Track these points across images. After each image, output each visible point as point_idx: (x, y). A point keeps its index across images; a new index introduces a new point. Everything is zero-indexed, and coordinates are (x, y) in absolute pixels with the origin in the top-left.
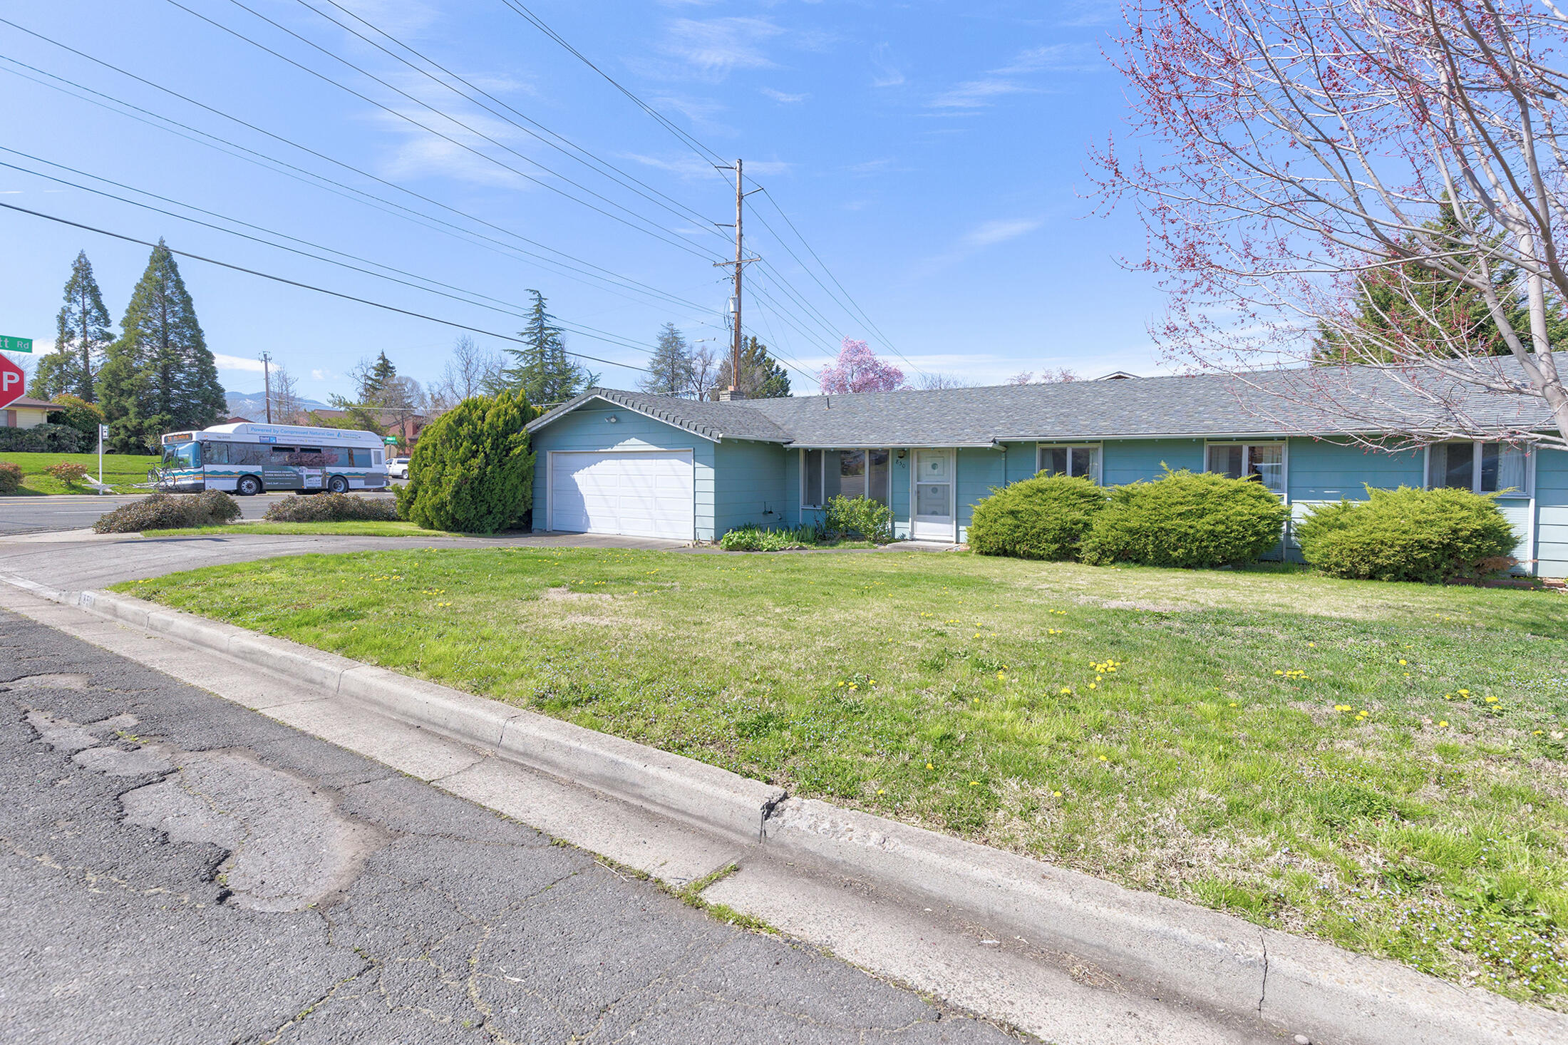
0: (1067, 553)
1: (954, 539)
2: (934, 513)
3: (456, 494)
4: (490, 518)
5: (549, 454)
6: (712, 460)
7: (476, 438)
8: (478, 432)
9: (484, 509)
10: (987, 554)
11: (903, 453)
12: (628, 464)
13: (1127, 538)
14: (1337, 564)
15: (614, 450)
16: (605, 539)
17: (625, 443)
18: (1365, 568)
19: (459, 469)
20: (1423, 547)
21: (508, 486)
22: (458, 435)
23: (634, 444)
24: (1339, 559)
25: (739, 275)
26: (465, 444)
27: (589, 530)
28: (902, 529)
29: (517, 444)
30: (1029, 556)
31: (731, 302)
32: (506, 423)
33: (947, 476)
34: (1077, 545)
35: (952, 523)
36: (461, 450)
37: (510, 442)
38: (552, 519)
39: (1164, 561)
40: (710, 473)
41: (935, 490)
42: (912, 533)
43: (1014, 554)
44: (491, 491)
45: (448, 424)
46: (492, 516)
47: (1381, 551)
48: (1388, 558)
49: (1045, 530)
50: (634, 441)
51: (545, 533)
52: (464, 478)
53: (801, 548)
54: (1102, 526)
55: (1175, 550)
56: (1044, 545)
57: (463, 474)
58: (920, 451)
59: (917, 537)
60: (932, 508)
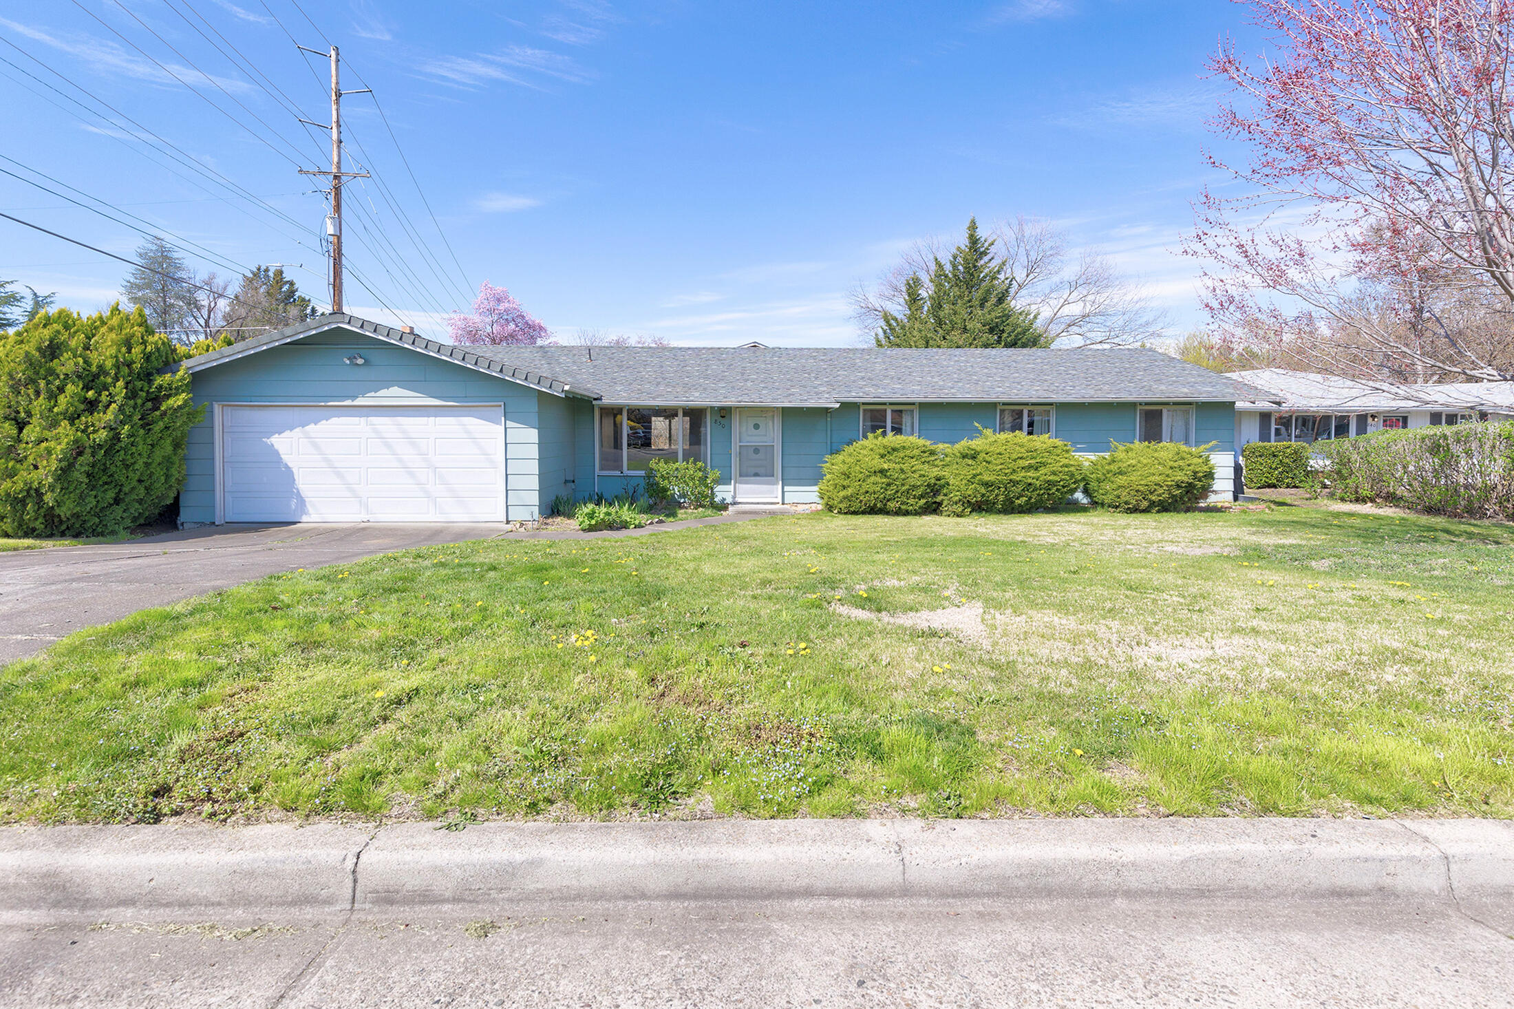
0: (933, 509)
1: (780, 500)
2: (756, 475)
3: (64, 473)
4: (118, 511)
5: (217, 408)
6: (534, 418)
7: (92, 379)
8: (94, 369)
9: (111, 495)
10: (855, 513)
11: (724, 413)
12: (384, 423)
13: (983, 491)
14: (1126, 503)
15: (356, 403)
16: (333, 530)
17: (378, 394)
18: (1145, 504)
19: (66, 433)
20: (1178, 486)
21: (158, 455)
22: (51, 372)
23: (395, 395)
24: (1127, 499)
25: (337, 190)
26: (70, 388)
27: (304, 518)
28: (723, 492)
29: (172, 391)
30: (899, 513)
31: (329, 222)
32: (148, 357)
33: (772, 434)
34: (939, 499)
35: (777, 484)
36: (62, 400)
37: (160, 387)
38: (226, 506)
39: (1010, 509)
40: (532, 435)
41: (756, 450)
42: (734, 497)
43: (884, 511)
44: (127, 467)
45: (27, 353)
46: (123, 506)
47: (1155, 490)
48: (1160, 495)
49: (914, 487)
50: (395, 391)
51: (210, 528)
52: (78, 450)
53: (661, 522)
54: (958, 480)
55: (1018, 499)
56: (911, 501)
57: (76, 441)
58: (741, 409)
59: (739, 500)
60: (757, 471)
